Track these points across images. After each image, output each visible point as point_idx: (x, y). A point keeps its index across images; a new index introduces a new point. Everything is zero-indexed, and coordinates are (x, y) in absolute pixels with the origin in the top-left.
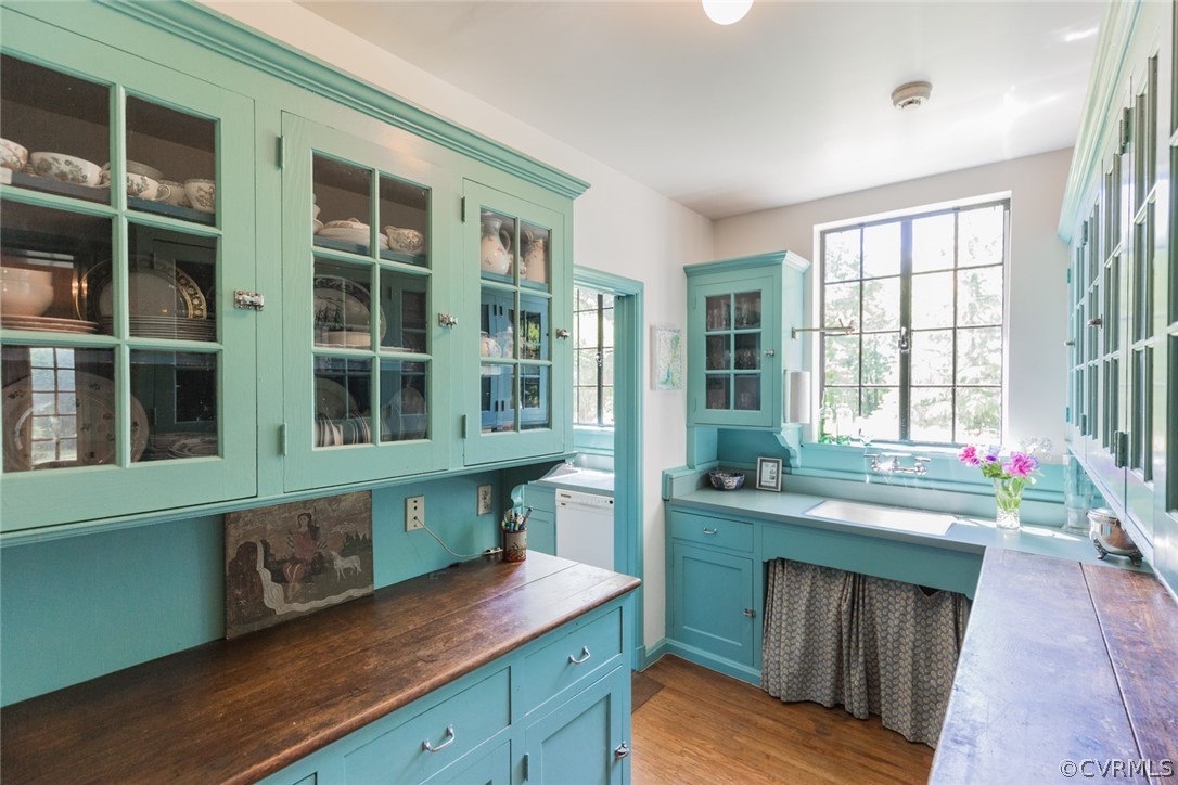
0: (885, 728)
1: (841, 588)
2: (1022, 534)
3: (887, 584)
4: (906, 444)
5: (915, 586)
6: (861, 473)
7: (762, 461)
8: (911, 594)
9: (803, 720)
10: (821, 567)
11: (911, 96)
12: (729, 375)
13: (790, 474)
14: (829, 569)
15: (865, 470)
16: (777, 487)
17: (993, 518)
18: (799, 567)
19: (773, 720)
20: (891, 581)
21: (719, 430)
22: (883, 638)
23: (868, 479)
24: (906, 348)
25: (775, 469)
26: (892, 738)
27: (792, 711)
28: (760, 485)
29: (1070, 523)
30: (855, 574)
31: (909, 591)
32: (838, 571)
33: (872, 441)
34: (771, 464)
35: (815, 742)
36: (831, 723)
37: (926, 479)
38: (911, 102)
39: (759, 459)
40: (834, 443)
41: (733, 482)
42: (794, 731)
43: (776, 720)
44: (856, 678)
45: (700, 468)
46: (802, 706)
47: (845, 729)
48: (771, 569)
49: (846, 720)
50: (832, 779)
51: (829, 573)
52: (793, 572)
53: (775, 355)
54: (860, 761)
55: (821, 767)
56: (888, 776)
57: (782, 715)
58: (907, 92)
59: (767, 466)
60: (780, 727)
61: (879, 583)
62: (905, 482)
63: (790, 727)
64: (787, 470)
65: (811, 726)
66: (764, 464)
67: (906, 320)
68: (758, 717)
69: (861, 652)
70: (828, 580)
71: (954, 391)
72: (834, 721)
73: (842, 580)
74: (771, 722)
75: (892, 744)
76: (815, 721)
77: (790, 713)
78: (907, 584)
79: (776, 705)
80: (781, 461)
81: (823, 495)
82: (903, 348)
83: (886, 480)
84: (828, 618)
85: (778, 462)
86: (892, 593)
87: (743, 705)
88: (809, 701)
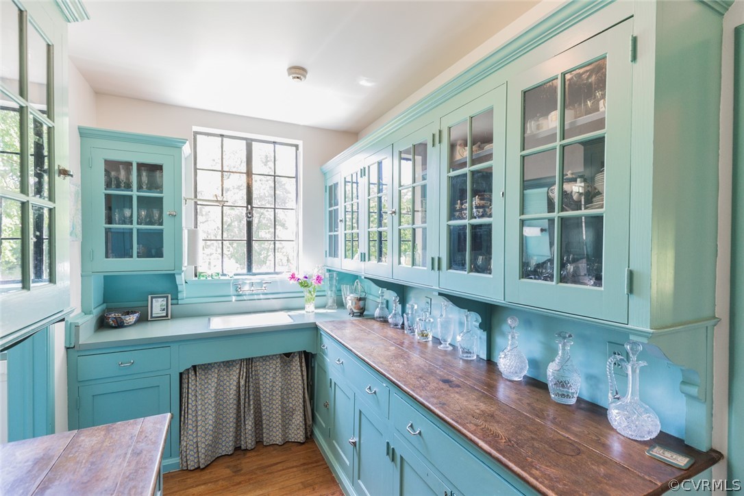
0: (266, 446)
1: (238, 371)
2: (316, 313)
3: (265, 358)
4: (250, 275)
5: (280, 355)
6: (230, 296)
7: (152, 298)
8: (278, 360)
9: (223, 471)
10: (223, 362)
11: (299, 74)
12: (132, 229)
13: (178, 304)
14: (228, 362)
15: (232, 293)
16: (167, 316)
17: (303, 308)
18: (207, 367)
19: (203, 484)
20: (267, 356)
21: (105, 277)
22: (264, 392)
23: (234, 298)
24: (250, 218)
25: (165, 303)
26: (272, 448)
27: (209, 471)
28: (152, 317)
29: (329, 304)
30: (246, 359)
31: (277, 358)
32: (234, 361)
33: (235, 275)
34: (160, 300)
35: (238, 479)
36: (238, 462)
37: (266, 294)
38: (298, 78)
39: (150, 297)
40: (210, 278)
41: (132, 318)
42: (220, 483)
43: (204, 484)
44: (249, 424)
45: (96, 312)
46: (215, 463)
47: (247, 461)
48: (184, 376)
49: (245, 454)
50: (261, 492)
51: (228, 364)
52: (203, 373)
53: (176, 216)
54: (267, 472)
55: (250, 491)
56: (283, 470)
57: (206, 477)
58: (297, 71)
59: (157, 301)
60: (211, 486)
61: (261, 360)
62: (256, 297)
63: (217, 481)
64: (175, 302)
65: (228, 472)
66: (154, 300)
67: (249, 200)
68: (191, 490)
69: (252, 407)
70: (228, 370)
71: (275, 243)
72: (239, 459)
73: (238, 366)
74: (203, 487)
75: (274, 452)
76: (228, 467)
77: (210, 473)
78: (275, 355)
79: (197, 474)
80: (170, 296)
81: (208, 315)
82: (248, 217)
83: (245, 298)
84: (230, 394)
85: (167, 297)
86: (268, 363)
87: (175, 489)
88: (218, 457)
